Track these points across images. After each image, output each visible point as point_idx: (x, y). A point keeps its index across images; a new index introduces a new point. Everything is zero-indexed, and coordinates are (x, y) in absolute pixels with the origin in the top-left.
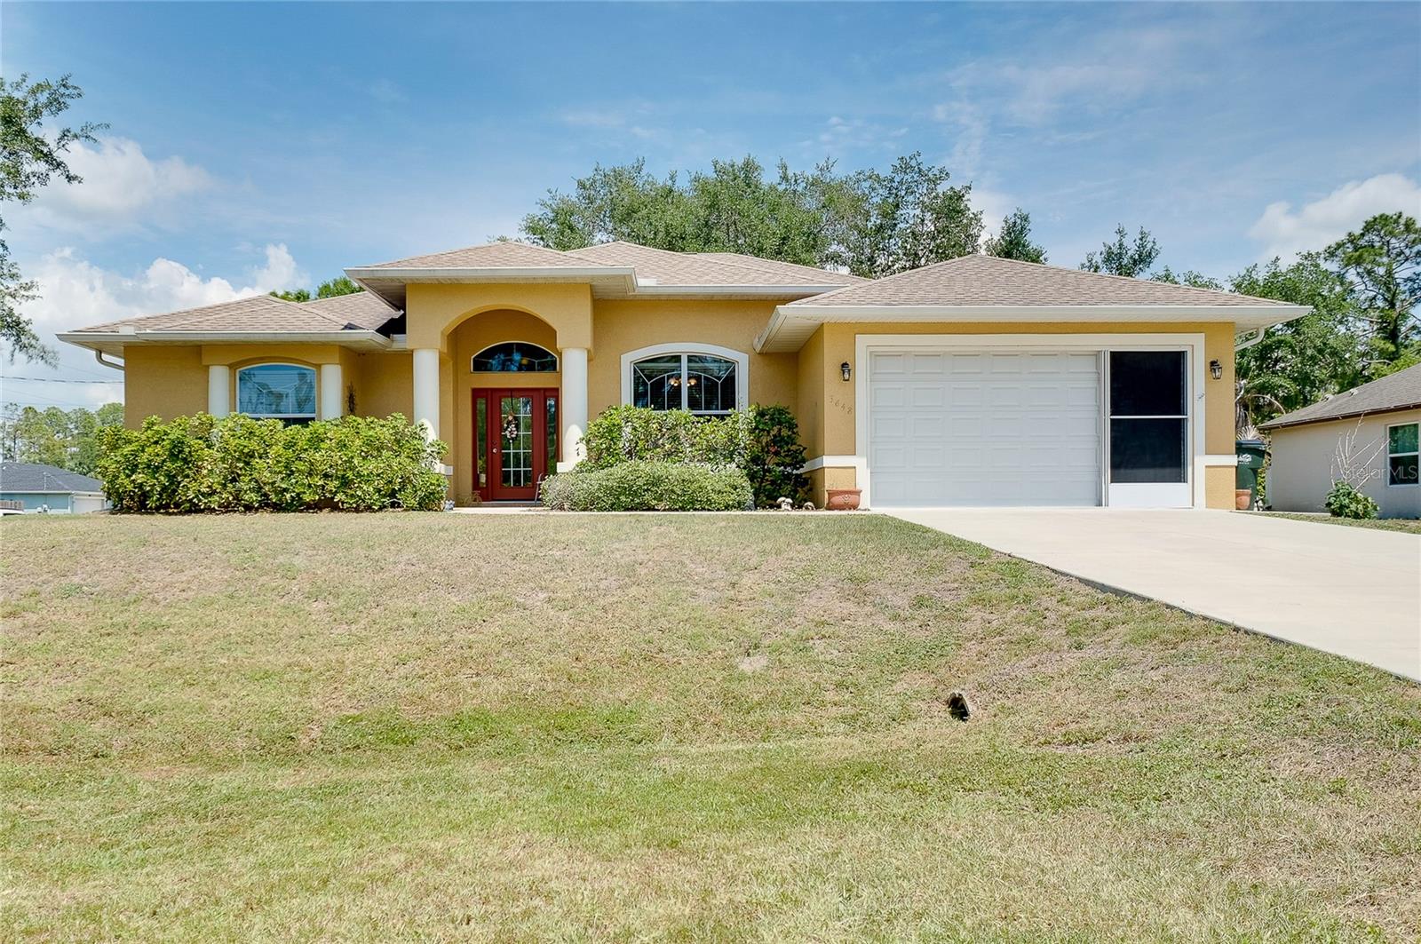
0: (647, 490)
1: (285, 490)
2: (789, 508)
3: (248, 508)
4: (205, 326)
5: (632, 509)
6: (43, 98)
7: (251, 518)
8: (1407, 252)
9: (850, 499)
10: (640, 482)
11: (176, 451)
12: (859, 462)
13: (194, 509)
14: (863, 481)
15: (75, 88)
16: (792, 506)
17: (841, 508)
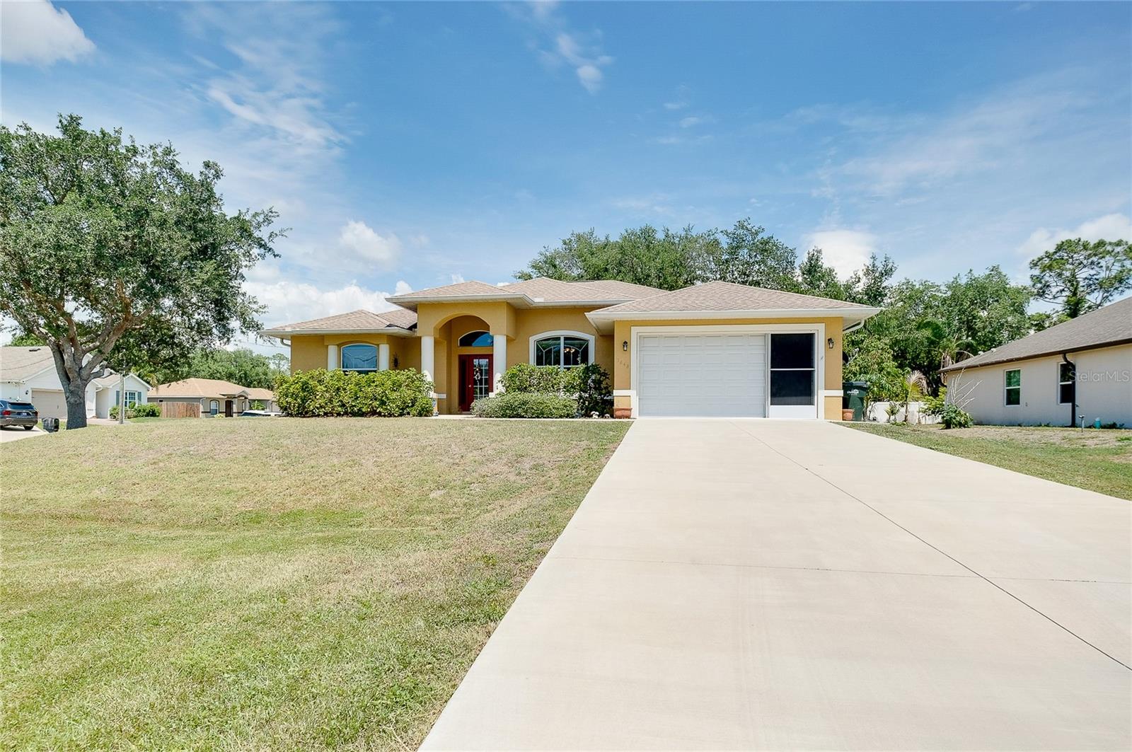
0: (519, 407)
1: (355, 406)
2: (597, 417)
3: (339, 414)
4: (324, 326)
5: (513, 417)
6: (261, 219)
7: (339, 418)
8: (1085, 262)
9: (626, 413)
10: (516, 403)
11: (305, 387)
12: (632, 393)
13: (314, 415)
14: (635, 404)
15: (276, 213)
16: (599, 416)
17: (620, 417)
